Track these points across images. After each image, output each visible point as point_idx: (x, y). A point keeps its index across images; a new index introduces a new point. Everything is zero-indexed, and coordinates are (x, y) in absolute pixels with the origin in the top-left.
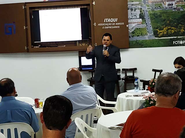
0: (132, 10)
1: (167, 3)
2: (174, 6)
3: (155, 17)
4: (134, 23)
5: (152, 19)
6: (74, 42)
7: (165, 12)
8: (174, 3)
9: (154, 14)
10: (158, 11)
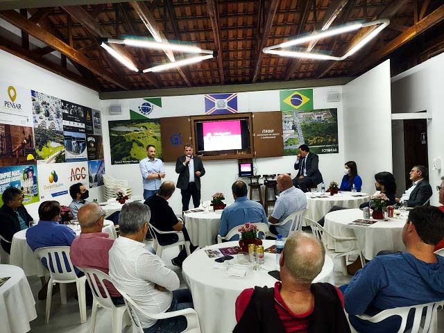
0: (285, 122)
1: (316, 116)
2: (323, 119)
3: (306, 129)
4: (288, 134)
5: (303, 130)
6: (235, 151)
7: (314, 124)
8: (322, 116)
9: (305, 126)
10: (308, 123)
